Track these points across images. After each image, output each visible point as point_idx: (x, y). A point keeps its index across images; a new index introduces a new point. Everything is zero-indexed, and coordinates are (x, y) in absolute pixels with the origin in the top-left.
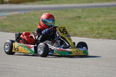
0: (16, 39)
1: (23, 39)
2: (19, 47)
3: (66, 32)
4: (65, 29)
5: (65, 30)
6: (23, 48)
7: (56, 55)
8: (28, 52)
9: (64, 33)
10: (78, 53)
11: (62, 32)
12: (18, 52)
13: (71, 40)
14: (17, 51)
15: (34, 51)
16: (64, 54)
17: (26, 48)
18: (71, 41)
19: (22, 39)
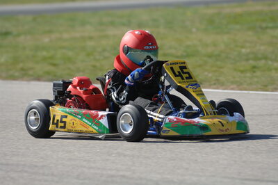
0: (56, 98)
1: (76, 96)
2: (66, 117)
3: (187, 75)
4: (185, 67)
5: (185, 70)
6: (77, 121)
7: (170, 134)
8: (91, 129)
9: (183, 78)
10: (224, 128)
11: (177, 74)
12: (66, 130)
13: (203, 94)
14: (61, 127)
15: (107, 127)
16: (188, 133)
17: (87, 118)
18: (204, 99)
19: (72, 96)
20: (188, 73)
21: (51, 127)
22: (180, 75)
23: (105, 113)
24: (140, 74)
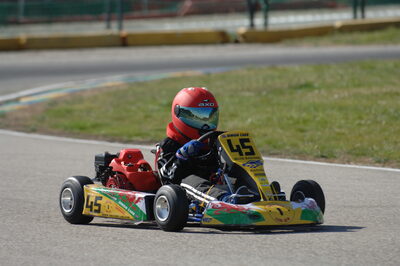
0: (98, 176)
1: (119, 173)
2: (101, 198)
3: (248, 150)
4: (248, 140)
5: (246, 144)
6: (112, 203)
7: (212, 223)
8: (127, 215)
9: (241, 154)
10: (282, 217)
11: (235, 148)
12: (100, 214)
13: (264, 175)
14: (96, 211)
15: (145, 212)
16: (234, 222)
17: (123, 201)
18: (264, 181)
19: (114, 173)
20: (250, 147)
21: (86, 211)
22: (238, 150)
23: (143, 195)
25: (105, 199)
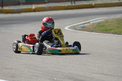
1: (28, 40)
3: (60, 34)
4: (60, 31)
6: (25, 48)
7: (48, 53)
8: (28, 51)
9: (58, 34)
13: (63, 40)
14: (21, 50)
15: (32, 50)
16: (54, 52)
17: (27, 47)
18: (63, 42)
19: (26, 40)
20: (61, 33)
21: (19, 50)
22: (57, 34)
23: (32, 45)
24: (46, 32)
25: (23, 47)
